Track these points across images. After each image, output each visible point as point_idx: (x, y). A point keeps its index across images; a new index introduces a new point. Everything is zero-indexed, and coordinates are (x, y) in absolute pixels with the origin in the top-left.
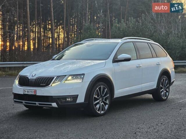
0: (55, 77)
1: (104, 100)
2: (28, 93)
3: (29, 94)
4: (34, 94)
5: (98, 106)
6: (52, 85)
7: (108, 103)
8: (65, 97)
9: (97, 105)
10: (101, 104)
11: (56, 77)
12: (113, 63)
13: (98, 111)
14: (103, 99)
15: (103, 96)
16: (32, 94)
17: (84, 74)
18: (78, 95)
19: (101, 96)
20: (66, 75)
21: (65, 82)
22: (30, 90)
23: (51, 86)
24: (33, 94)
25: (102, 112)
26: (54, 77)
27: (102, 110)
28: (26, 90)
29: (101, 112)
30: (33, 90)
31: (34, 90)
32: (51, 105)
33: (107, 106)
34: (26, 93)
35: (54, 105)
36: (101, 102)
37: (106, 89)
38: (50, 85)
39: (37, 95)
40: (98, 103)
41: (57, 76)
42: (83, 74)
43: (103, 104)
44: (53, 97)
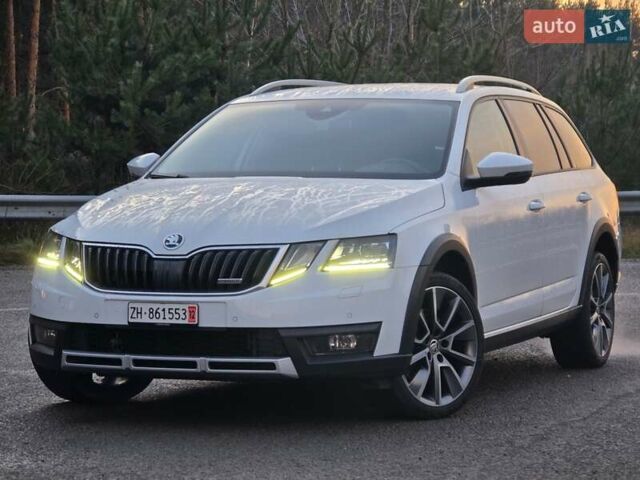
0: (283, 250)
1: (449, 348)
2: (154, 321)
3: (161, 321)
4: (186, 322)
5: (421, 378)
6: (273, 282)
7: (474, 360)
8: (325, 332)
9: (419, 373)
10: (438, 365)
11: (286, 247)
12: (463, 190)
13: (425, 395)
14: (445, 344)
15: (444, 329)
16: (174, 321)
17: (395, 235)
18: (381, 323)
19: (436, 332)
20: (326, 241)
21: (326, 269)
22: (167, 307)
23: (268, 286)
24: (180, 322)
25: (447, 400)
26: (277, 250)
27: (446, 392)
28: (146, 308)
29: (437, 403)
30: (181, 307)
31: (186, 307)
32: (272, 366)
33: (469, 371)
34: (145, 319)
35: (285, 366)
36: (435, 357)
37: (459, 298)
38: (263, 283)
39: (201, 325)
40: (422, 364)
41: (291, 244)
42: (389, 234)
43: (446, 363)
44: (283, 334)
